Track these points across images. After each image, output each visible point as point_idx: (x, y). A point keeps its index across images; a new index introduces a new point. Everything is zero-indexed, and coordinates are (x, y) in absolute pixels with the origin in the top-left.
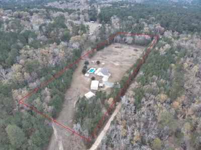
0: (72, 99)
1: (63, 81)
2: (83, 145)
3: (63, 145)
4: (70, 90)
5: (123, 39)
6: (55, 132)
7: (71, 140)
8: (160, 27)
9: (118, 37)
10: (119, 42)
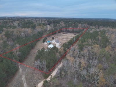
0: (35, 53)
1: (29, 42)
2: (42, 76)
3: (26, 77)
4: (34, 49)
5: (67, 30)
6: (20, 69)
7: (32, 74)
8: (87, 25)
9: (64, 29)
10: (65, 32)
